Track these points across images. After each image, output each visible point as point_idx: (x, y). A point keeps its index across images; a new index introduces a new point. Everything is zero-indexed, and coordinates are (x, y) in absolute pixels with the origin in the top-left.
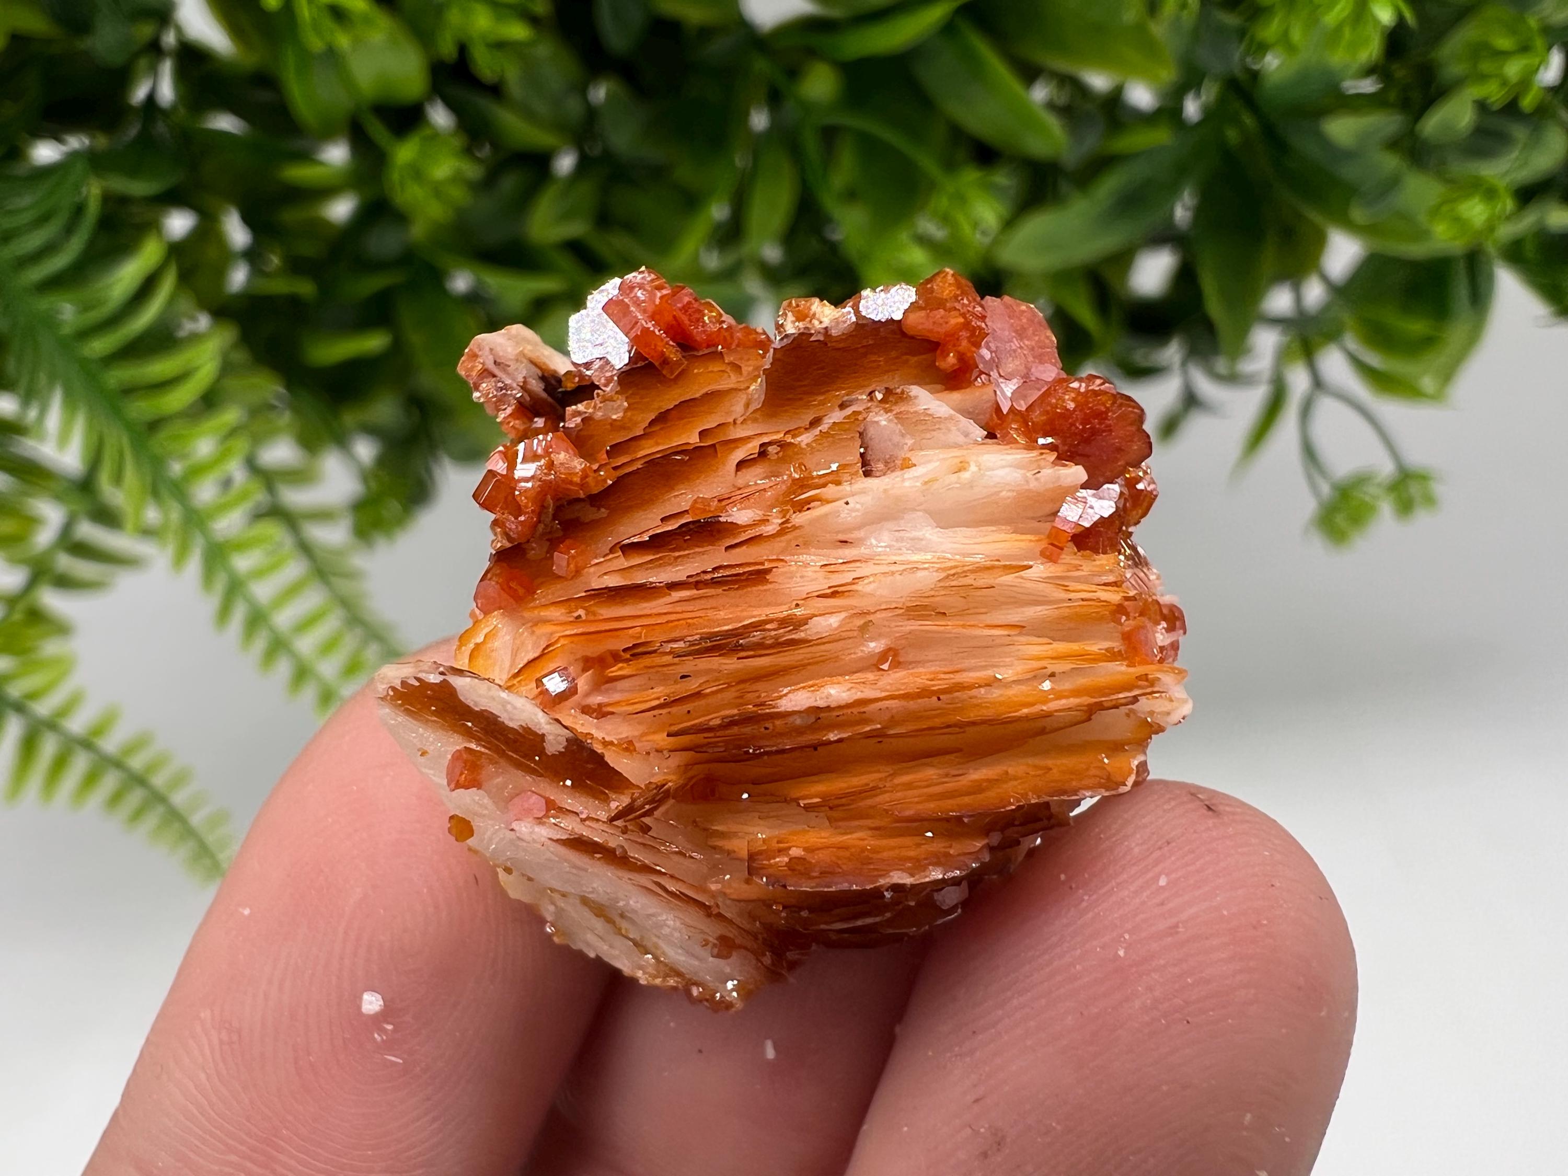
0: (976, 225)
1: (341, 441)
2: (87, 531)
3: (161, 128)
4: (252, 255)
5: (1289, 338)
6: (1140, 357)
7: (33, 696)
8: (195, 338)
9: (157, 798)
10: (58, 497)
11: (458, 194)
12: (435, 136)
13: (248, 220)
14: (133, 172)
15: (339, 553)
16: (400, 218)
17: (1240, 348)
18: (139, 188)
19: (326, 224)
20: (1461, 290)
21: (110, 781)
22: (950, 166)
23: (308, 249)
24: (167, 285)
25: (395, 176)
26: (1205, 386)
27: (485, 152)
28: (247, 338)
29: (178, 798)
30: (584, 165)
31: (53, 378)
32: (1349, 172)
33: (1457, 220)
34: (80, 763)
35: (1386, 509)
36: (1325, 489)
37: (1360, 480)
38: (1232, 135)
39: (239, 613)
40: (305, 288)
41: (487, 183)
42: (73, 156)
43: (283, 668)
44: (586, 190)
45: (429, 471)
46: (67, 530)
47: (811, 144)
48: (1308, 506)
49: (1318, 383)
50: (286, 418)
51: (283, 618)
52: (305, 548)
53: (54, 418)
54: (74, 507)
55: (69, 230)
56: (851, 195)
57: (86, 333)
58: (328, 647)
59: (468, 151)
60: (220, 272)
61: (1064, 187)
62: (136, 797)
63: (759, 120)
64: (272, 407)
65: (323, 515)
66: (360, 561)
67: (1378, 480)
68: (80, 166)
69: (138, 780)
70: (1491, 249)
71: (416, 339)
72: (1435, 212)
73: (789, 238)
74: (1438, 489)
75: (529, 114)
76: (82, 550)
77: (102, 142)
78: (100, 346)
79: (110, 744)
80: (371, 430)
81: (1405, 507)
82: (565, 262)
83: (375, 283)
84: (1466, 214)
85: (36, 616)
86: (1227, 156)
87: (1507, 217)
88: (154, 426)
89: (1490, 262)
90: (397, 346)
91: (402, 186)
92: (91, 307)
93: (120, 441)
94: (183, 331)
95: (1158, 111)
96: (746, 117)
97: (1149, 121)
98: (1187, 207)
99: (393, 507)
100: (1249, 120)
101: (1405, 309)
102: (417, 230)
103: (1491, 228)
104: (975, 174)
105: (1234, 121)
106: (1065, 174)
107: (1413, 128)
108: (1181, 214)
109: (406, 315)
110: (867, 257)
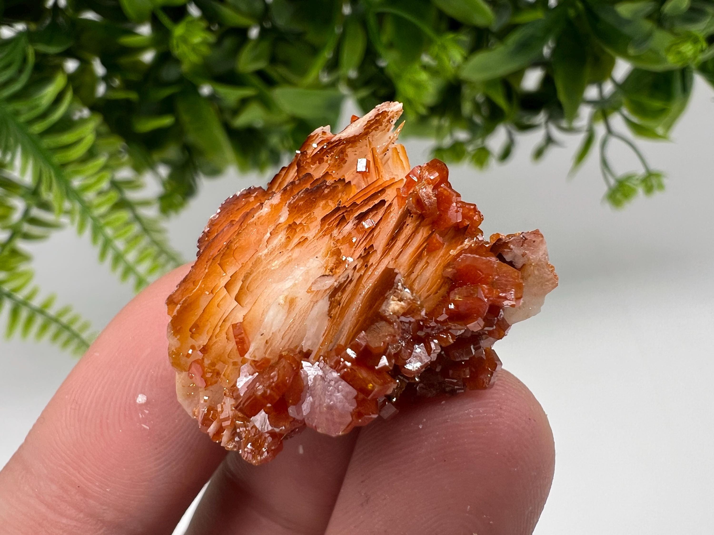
0: (450, 59)
1: (152, 167)
2: (36, 212)
3: (61, 20)
4: (106, 79)
5: (595, 110)
6: (526, 121)
7: (16, 290)
8: (83, 121)
9: (75, 335)
10: (23, 196)
11: (205, 50)
12: (193, 21)
13: (104, 63)
14: (49, 42)
15: (155, 221)
16: (177, 61)
17: (574, 115)
18: (52, 50)
19: (141, 63)
20: (678, 85)
21: (53, 328)
22: (439, 32)
23: (133, 77)
24: (68, 97)
25: (175, 42)
26: (556, 134)
27: (215, 27)
28: (107, 120)
29: (85, 335)
30: (263, 33)
31: (16, 142)
32: (627, 30)
33: (679, 53)
34: (39, 320)
35: (640, 191)
36: (612, 182)
37: (629, 177)
38: (572, 13)
39: (110, 255)
40: (133, 96)
41: (218, 44)
42: (20, 34)
43: (131, 280)
44: (265, 46)
45: (194, 180)
46: (26, 212)
47: (372, 22)
48: (604, 189)
49: (610, 131)
50: (126, 158)
51: (131, 257)
52: (137, 218)
53: (18, 162)
54: (30, 202)
55: (20, 71)
56: (391, 46)
57: (31, 122)
58: (151, 271)
59: (208, 29)
60: (93, 89)
61: (492, 40)
62: (65, 336)
63: (347, 10)
64: (120, 152)
65: (146, 203)
66: (164, 224)
67: (637, 177)
68: (23, 40)
69: (66, 327)
70: (693, 66)
71: (186, 118)
72: (668, 50)
73: (361, 68)
74: (665, 181)
75: (236, 9)
76: (34, 221)
77: (33, 27)
78: (38, 128)
79: (52, 312)
80: (166, 162)
81: (649, 190)
82: (255, 81)
83: (166, 92)
84: (683, 51)
85: (15, 253)
86: (569, 23)
87: (702, 51)
88: (64, 165)
89: (691, 72)
90: (177, 122)
91: (178, 46)
92: (32, 108)
93: (50, 173)
94: (77, 116)
95: (536, 3)
96: (340, 8)
97: (532, 6)
98: (549, 48)
99: (178, 198)
100: (580, 5)
101: (652, 96)
102: (185, 67)
103: (695, 57)
104: (450, 36)
105: (573, 5)
106: (493, 34)
107: (659, 9)
108: (546, 51)
109: (181, 106)
110: (399, 76)
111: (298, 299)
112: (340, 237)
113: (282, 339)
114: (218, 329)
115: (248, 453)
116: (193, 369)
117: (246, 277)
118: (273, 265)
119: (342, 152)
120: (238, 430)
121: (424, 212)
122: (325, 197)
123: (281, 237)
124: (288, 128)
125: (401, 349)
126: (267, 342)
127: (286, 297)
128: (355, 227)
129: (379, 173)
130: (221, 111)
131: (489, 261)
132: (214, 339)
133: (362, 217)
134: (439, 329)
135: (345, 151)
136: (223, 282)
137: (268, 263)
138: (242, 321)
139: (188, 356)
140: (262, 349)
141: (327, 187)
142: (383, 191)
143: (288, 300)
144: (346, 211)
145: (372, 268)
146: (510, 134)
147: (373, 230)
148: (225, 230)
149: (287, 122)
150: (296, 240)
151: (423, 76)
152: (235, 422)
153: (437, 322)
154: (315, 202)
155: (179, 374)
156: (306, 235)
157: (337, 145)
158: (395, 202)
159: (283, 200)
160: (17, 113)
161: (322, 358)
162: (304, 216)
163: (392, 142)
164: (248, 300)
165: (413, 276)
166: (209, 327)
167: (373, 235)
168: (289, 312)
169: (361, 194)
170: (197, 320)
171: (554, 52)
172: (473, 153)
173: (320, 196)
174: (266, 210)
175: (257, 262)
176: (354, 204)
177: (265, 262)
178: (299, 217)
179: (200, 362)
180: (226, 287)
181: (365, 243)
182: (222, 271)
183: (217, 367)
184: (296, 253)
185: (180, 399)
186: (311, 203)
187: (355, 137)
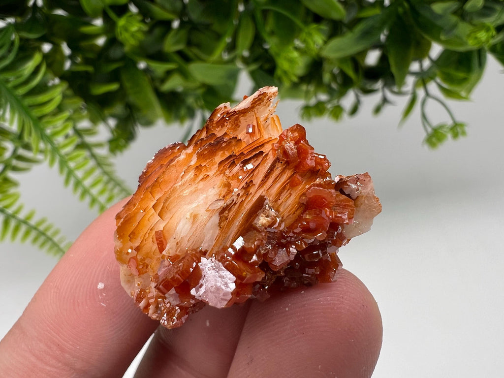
0: (314, 43)
1: (104, 120)
2: (21, 152)
3: (38, 15)
4: (71, 57)
5: (416, 79)
6: (368, 87)
7: (7, 207)
8: (54, 86)
9: (49, 239)
10: (12, 140)
11: (140, 36)
12: (132, 16)
13: (69, 46)
14: (30, 31)
15: (105, 158)
16: (121, 44)
17: (402, 83)
18: (32, 36)
19: (96, 46)
20: (475, 61)
21: (33, 234)
22: (306, 23)
23: (91, 55)
24: (43, 69)
25: (119, 30)
26: (389, 95)
27: (148, 21)
28: (71, 86)
29: (56, 239)
30: (182, 24)
31: (7, 101)
32: (439, 23)
33: (476, 38)
34: (23, 228)
35: (449, 136)
36: (430, 130)
37: (441, 127)
38: (400, 10)
39: (72, 182)
40: (90, 69)
41: (150, 32)
42: (10, 25)
43: (88, 199)
44: (183, 33)
45: (134, 130)
46: (15, 151)
47: (259, 16)
48: (424, 135)
49: (428, 94)
50: (85, 113)
51: (87, 182)
52: (93, 156)
53: (8, 115)
54: (17, 144)
56: (272, 33)
57: (16, 87)
58: (102, 192)
59: (143, 21)
60: (62, 64)
62: (42, 239)
63: (241, 8)
64: (81, 109)
65: (99, 145)
66: (113, 160)
67: (447, 127)
68: (11, 29)
69: (42, 233)
70: (486, 48)
71: (128, 85)
72: (469, 36)
73: (252, 49)
74: (466, 129)
75: (163, 7)
76: (20, 158)
77: (19, 20)
78: (21, 91)
79: (33, 222)
80: (113, 116)
81: (455, 136)
82: (177, 58)
83: (114, 66)
84: (480, 36)
85: (6, 180)
86: (399, 17)
87: (493, 37)
88: (41, 118)
89: (485, 52)
90: (122, 87)
91: (121, 34)
92: (18, 77)
93: (30, 123)
94: (50, 84)
95: (375, 2)
96: (237, 7)
97: (372, 5)
98: (385, 35)
99: (122, 142)
100: (406, 5)
101: (457, 69)
102: (127, 49)
103: (487, 41)
104: (314, 26)
105: (401, 5)
106: (344, 25)
107: (462, 7)
108: (383, 37)
109: (124, 77)
110: (278, 55)
111: (200, 215)
112: (231, 175)
113: (188, 241)
114: (147, 236)
115: (165, 320)
116: (131, 263)
117: (166, 200)
118: (185, 192)
119: (237, 119)
120: (160, 306)
121: (289, 159)
122: (223, 149)
123: (191, 174)
124: (200, 92)
125: (268, 251)
126: (177, 244)
127: (191, 214)
128: (241, 168)
129: (261, 134)
130: (153, 80)
131: (330, 192)
132: (144, 242)
133: (246, 162)
134: (296, 238)
135: (239, 119)
136: (152, 204)
137: (182, 191)
138: (162, 229)
139: (128, 253)
140: (175, 248)
141: (224, 142)
142: (262, 145)
143: (193, 215)
144: (236, 158)
145: (251, 196)
146: (357, 96)
147: (253, 171)
148: (157, 170)
149: (199, 88)
150: (201, 177)
151: (295, 54)
152: (157, 300)
153: (294, 233)
154: (215, 152)
155: (122, 266)
156: (208, 174)
157: (233, 115)
158: (271, 152)
159: (194, 150)
160: (7, 81)
161: (214, 255)
162: (208, 161)
163: (271, 113)
164: (167, 216)
165: (279, 202)
166: (142, 234)
167: (253, 174)
168: (193, 223)
169: (248, 147)
170: (134, 230)
171: (388, 37)
172: (331, 109)
173: (219, 148)
174: (182, 157)
175: (174, 190)
176: (242, 154)
177: (179, 191)
178: (204, 161)
179: (135, 258)
180: (153, 207)
181: (247, 179)
182: (152, 197)
183: (146, 261)
184: (201, 185)
185: (123, 284)
186: (212, 153)
187: (245, 109)
